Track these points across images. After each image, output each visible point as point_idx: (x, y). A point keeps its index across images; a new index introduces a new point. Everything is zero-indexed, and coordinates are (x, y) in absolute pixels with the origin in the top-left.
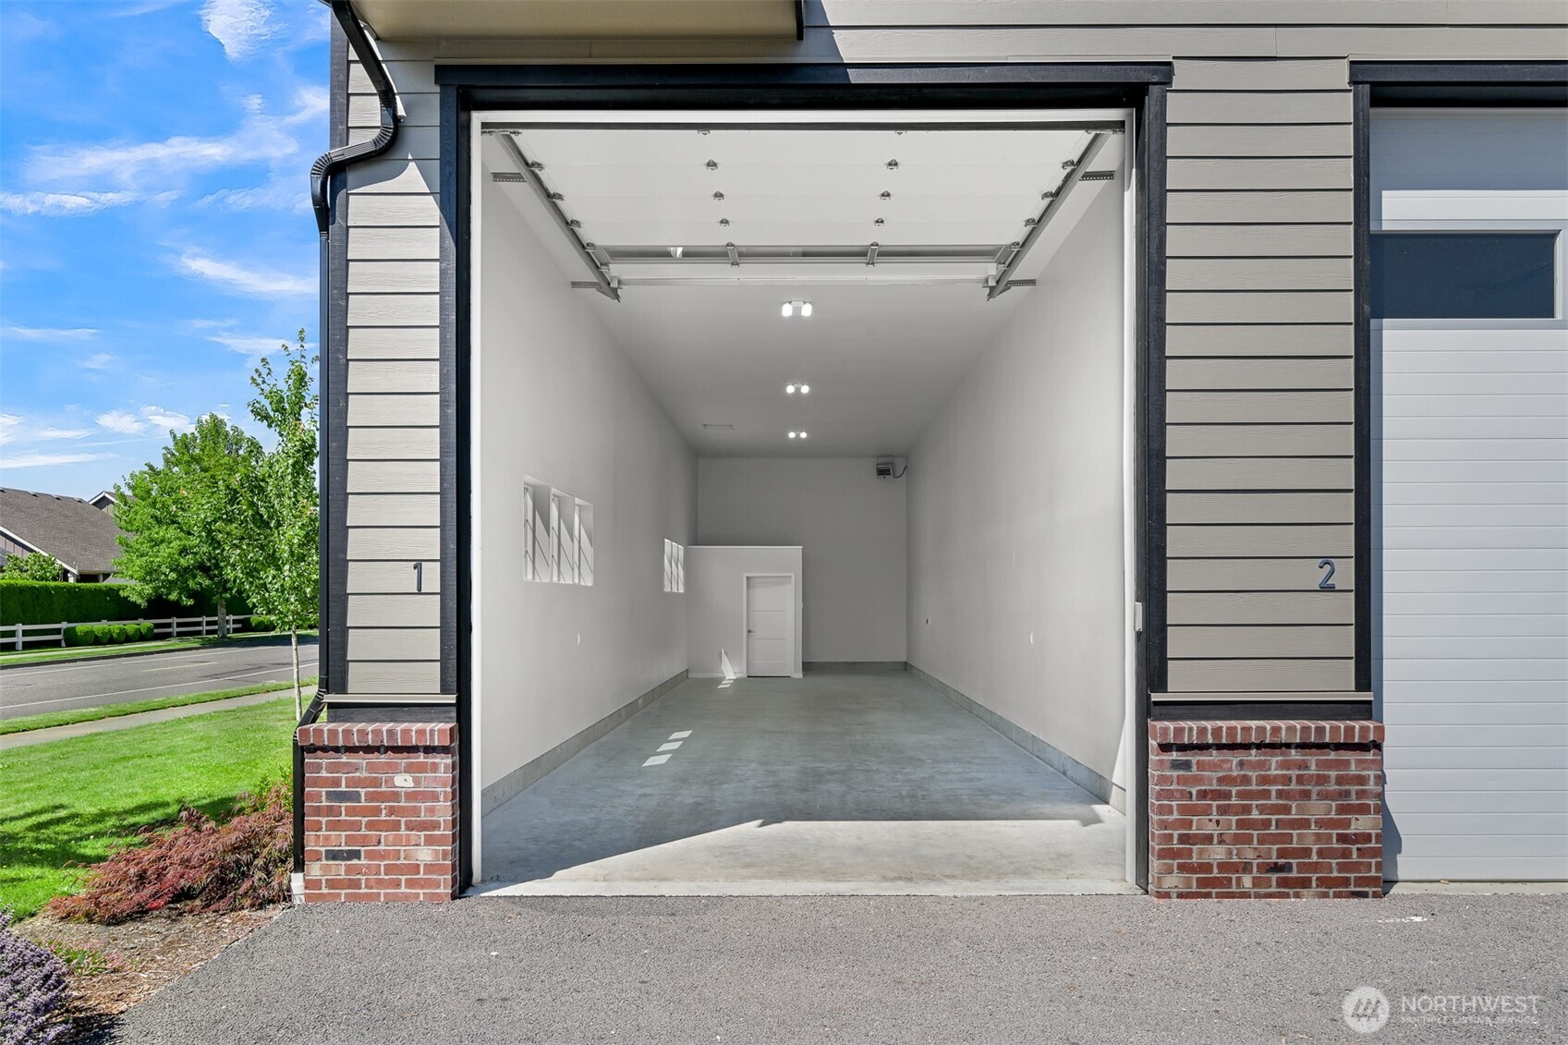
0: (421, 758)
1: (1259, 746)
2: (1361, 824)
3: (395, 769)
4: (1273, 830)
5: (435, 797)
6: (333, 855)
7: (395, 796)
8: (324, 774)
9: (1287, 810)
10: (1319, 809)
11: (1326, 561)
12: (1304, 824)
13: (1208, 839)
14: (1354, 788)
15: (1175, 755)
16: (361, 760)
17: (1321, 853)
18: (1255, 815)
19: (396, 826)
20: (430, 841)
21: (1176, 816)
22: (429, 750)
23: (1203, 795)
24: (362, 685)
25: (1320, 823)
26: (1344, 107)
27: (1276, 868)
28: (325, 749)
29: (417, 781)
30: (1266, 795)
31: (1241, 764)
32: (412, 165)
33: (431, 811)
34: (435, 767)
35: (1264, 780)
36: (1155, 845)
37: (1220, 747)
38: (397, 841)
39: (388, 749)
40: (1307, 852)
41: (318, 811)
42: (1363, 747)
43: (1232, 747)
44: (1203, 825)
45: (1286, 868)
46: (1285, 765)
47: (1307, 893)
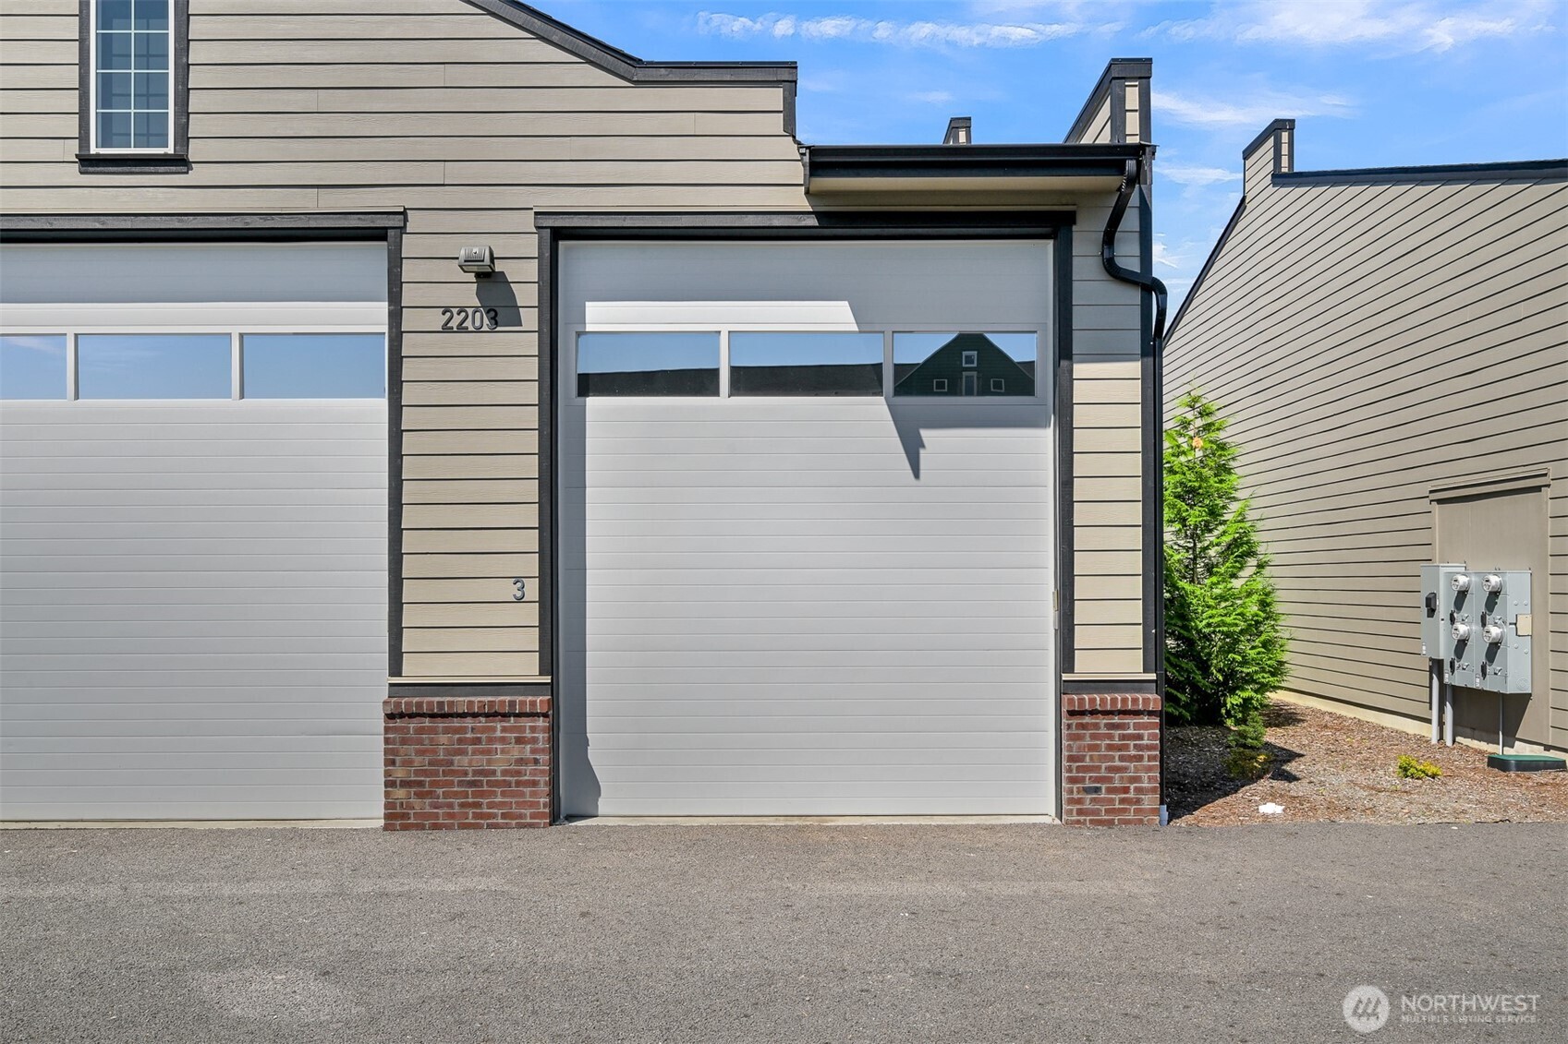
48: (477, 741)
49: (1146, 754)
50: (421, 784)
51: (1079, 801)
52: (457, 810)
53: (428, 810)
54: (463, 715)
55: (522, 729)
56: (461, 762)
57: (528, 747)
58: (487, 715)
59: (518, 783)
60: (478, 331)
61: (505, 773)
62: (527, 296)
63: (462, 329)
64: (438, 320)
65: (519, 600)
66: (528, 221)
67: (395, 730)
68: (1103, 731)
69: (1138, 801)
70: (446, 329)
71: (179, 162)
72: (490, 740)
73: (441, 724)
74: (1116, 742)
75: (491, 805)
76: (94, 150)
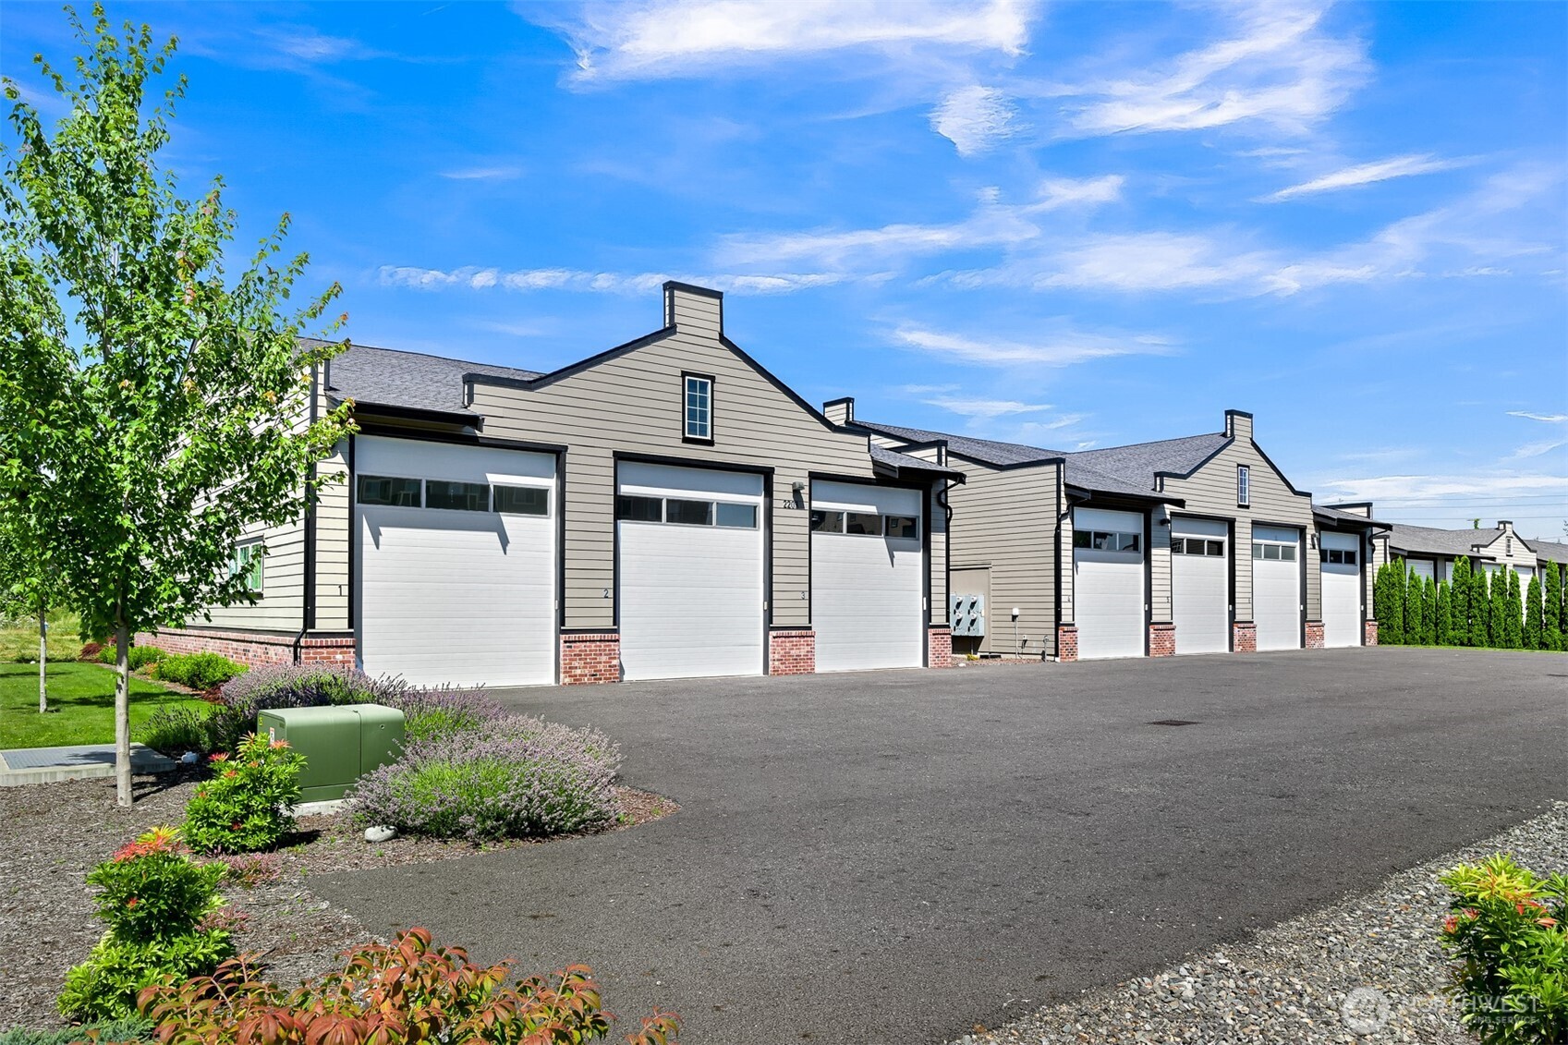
0: (345, 649)
1: (589, 641)
2: (615, 662)
3: (336, 653)
4: (593, 665)
5: (350, 662)
7: (337, 662)
8: (311, 655)
9: (596, 659)
10: (604, 658)
11: (607, 589)
12: (600, 663)
13: (576, 668)
14: (613, 652)
15: (568, 644)
16: (325, 650)
17: (604, 670)
18: (588, 660)
21: (566, 661)
22: (348, 647)
23: (574, 655)
24: (321, 626)
25: (604, 662)
26: (611, 462)
27: (593, 675)
28: (313, 647)
29: (344, 657)
30: (591, 655)
31: (585, 646)
32: (339, 454)
34: (350, 652)
35: (590, 651)
36: (562, 670)
37: (579, 641)
39: (332, 646)
40: (601, 670)
42: (615, 641)
43: (583, 641)
44: (575, 664)
45: (596, 675)
46: (596, 646)
47: (601, 682)
48: (796, 645)
49: (949, 646)
50: (782, 659)
51: (934, 661)
52: (791, 668)
53: (784, 668)
54: (793, 637)
55: (805, 641)
56: (793, 652)
57: (807, 647)
58: (797, 636)
59: (807, 659)
60: (793, 508)
61: (804, 655)
62: (805, 498)
63: (789, 508)
64: (782, 505)
65: (803, 599)
66: (807, 473)
67: (776, 642)
68: (940, 639)
69: (947, 660)
70: (784, 507)
71: (711, 443)
72: (800, 645)
73: (787, 640)
74: (943, 643)
75: (800, 667)
76: (687, 435)
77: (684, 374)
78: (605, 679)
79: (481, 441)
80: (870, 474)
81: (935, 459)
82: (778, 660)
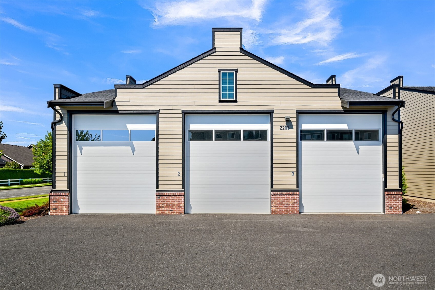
0: (64, 197)
1: (169, 195)
2: (182, 205)
3: (61, 198)
4: (170, 206)
5: (66, 202)
6: (53, 209)
7: (61, 202)
8: (52, 199)
9: (172, 203)
11: (179, 172)
12: (174, 205)
13: (162, 207)
14: (180, 201)
15: (158, 197)
16: (57, 197)
17: (176, 209)
18: (168, 204)
19: (61, 205)
20: (65, 207)
21: (158, 204)
22: (65, 196)
23: (162, 201)
24: (58, 188)
25: (176, 205)
26: (181, 115)
27: (171, 211)
28: (52, 196)
29: (64, 200)
30: (169, 201)
31: (166, 198)
32: (64, 123)
33: (66, 203)
34: (66, 198)
35: (169, 200)
37: (164, 196)
38: (62, 207)
39: (60, 196)
40: (174, 209)
41: (51, 204)
42: (182, 196)
43: (165, 195)
44: (162, 205)
45: (172, 210)
46: (172, 198)
47: (174, 214)
48: (287, 199)
49: (400, 202)
50: (277, 207)
51: (388, 210)
52: (284, 211)
53: (279, 211)
54: (285, 195)
55: (294, 197)
56: (284, 203)
57: (296, 200)
58: (289, 195)
59: (294, 207)
60: (286, 130)
61: (292, 205)
62: (294, 124)
63: (283, 129)
64: (279, 128)
65: (293, 176)
66: (295, 111)
67: (273, 197)
68: (392, 198)
69: (398, 210)
70: (281, 129)
71: (236, 101)
72: (289, 199)
73: (281, 196)
74: (395, 200)
75: (289, 210)
76: (221, 99)
77: (219, 71)
78: (176, 212)
79: (119, 112)
80: (340, 108)
81: (391, 96)
82: (275, 207)
